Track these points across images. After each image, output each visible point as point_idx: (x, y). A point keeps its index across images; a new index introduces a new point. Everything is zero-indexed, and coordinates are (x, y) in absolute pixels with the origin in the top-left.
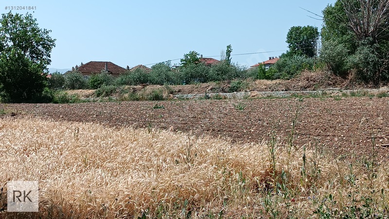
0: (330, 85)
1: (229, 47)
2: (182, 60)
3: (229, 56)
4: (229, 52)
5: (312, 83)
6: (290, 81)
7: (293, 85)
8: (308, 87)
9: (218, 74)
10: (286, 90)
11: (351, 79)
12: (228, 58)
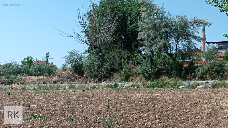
0: (72, 80)
1: (48, 54)
2: (22, 62)
3: (48, 60)
4: (47, 57)
5: (61, 78)
6: (49, 77)
7: (49, 80)
8: (58, 81)
9: (36, 71)
10: (44, 84)
11: (85, 77)
12: (47, 60)
